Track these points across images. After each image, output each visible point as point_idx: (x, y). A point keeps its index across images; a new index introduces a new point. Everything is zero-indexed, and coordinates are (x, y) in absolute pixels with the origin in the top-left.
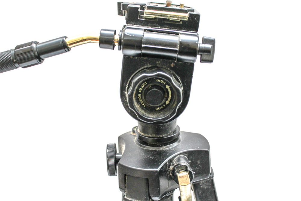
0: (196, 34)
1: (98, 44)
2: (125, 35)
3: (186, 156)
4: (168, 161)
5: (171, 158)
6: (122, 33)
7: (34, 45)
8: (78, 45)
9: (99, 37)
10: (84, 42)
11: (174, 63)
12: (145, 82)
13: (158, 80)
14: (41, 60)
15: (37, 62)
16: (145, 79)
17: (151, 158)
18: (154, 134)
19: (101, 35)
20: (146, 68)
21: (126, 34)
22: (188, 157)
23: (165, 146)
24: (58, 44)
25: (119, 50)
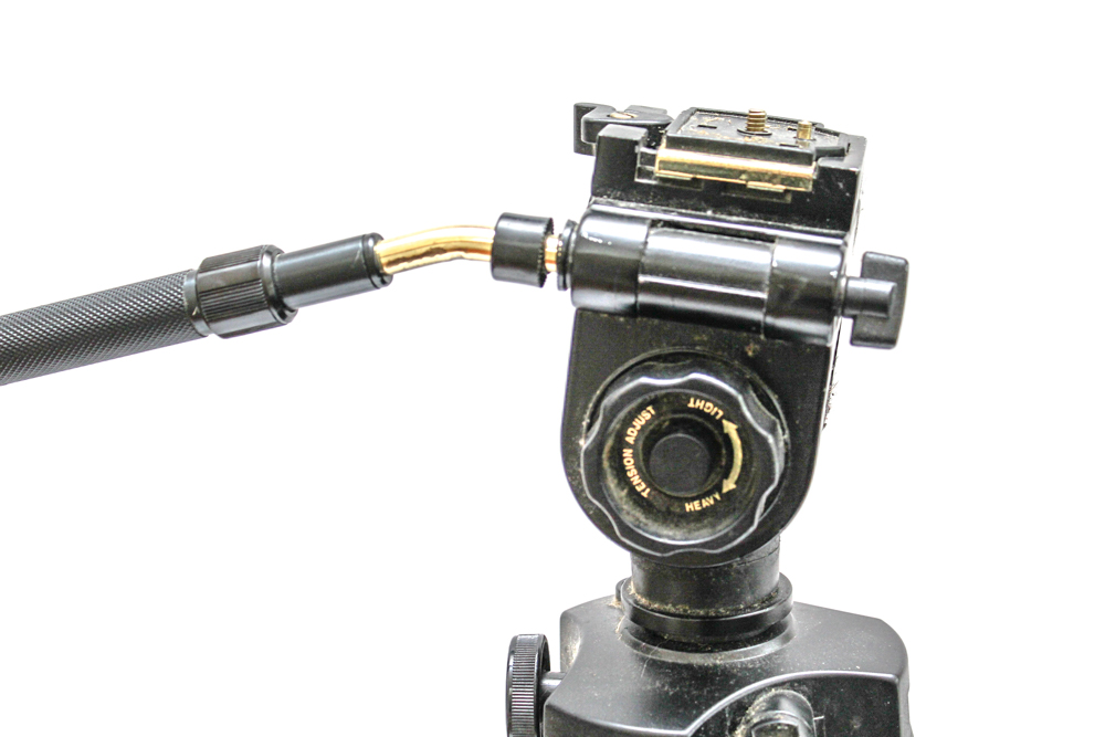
0: (838, 242)
1: (488, 266)
2: (581, 240)
3: (804, 693)
4: (731, 705)
5: (743, 698)
6: (572, 230)
7: (266, 261)
8: (418, 266)
9: (492, 241)
10: (438, 257)
11: (758, 342)
12: (650, 408)
13: (695, 403)
14: (287, 313)
15: (274, 320)
16: (647, 397)
17: (667, 692)
18: (684, 603)
19: (500, 234)
20: (657, 358)
21: (585, 235)
22: (813, 699)
23: (727, 650)
24: (349, 260)
25: (559, 288)
